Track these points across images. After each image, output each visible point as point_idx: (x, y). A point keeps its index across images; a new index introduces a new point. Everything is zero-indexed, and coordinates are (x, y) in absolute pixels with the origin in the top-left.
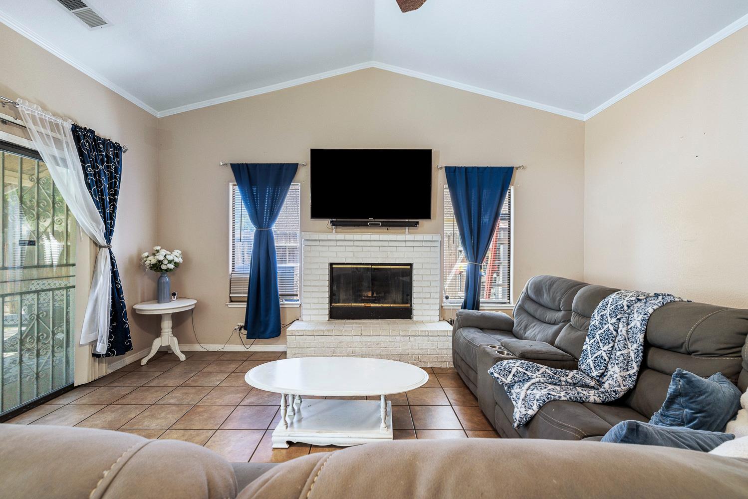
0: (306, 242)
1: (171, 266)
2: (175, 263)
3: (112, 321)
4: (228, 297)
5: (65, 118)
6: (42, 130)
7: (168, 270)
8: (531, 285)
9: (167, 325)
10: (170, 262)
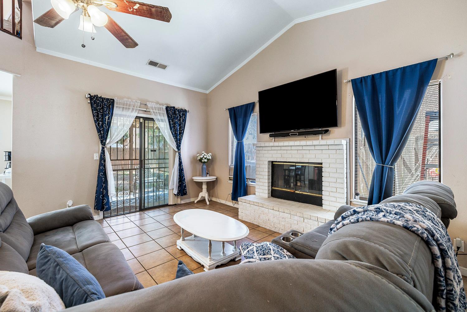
0: (257, 148)
1: (206, 160)
2: (208, 159)
3: (179, 182)
4: (229, 178)
5: (163, 105)
6: (155, 111)
7: (205, 162)
9: (204, 187)
10: (205, 158)
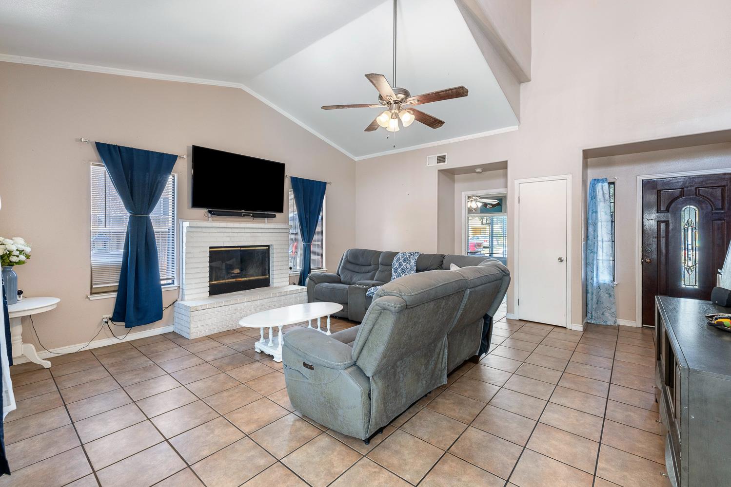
1: (23, 257)
2: (26, 254)
4: (89, 289)
7: (19, 263)
8: (349, 254)
10: (20, 253)
